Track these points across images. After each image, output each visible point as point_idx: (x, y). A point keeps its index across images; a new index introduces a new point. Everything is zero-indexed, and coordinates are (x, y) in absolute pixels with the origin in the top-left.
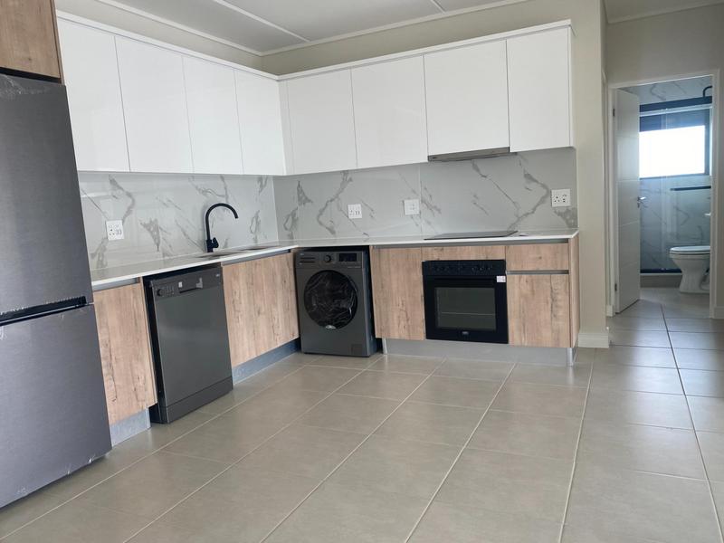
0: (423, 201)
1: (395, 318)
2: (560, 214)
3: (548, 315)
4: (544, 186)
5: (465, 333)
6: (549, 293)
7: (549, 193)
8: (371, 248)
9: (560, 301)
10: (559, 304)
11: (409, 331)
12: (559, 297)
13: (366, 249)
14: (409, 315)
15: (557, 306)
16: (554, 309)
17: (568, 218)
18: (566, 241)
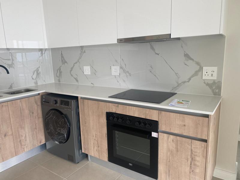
0: (121, 68)
1: (92, 144)
2: (208, 84)
3: (188, 169)
4: (198, 63)
5: (130, 164)
6: (190, 153)
7: (201, 69)
8: (79, 98)
9: (198, 161)
10: (198, 164)
11: (99, 154)
12: (197, 159)
13: (76, 98)
14: (99, 144)
15: (195, 165)
16: (192, 166)
17: (214, 88)
18: (207, 116)
